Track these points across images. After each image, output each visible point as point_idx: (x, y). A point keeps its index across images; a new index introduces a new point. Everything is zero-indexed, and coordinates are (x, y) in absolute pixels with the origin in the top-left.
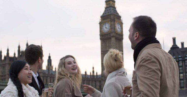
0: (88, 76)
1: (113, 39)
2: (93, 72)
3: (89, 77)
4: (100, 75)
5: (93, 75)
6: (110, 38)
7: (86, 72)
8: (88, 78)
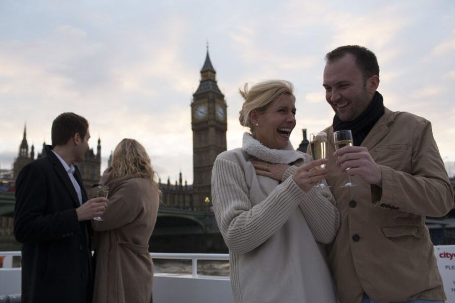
0: (173, 186)
1: (212, 130)
2: (181, 180)
3: (174, 189)
4: (190, 186)
5: (181, 186)
6: (207, 129)
7: (169, 181)
8: (172, 190)
